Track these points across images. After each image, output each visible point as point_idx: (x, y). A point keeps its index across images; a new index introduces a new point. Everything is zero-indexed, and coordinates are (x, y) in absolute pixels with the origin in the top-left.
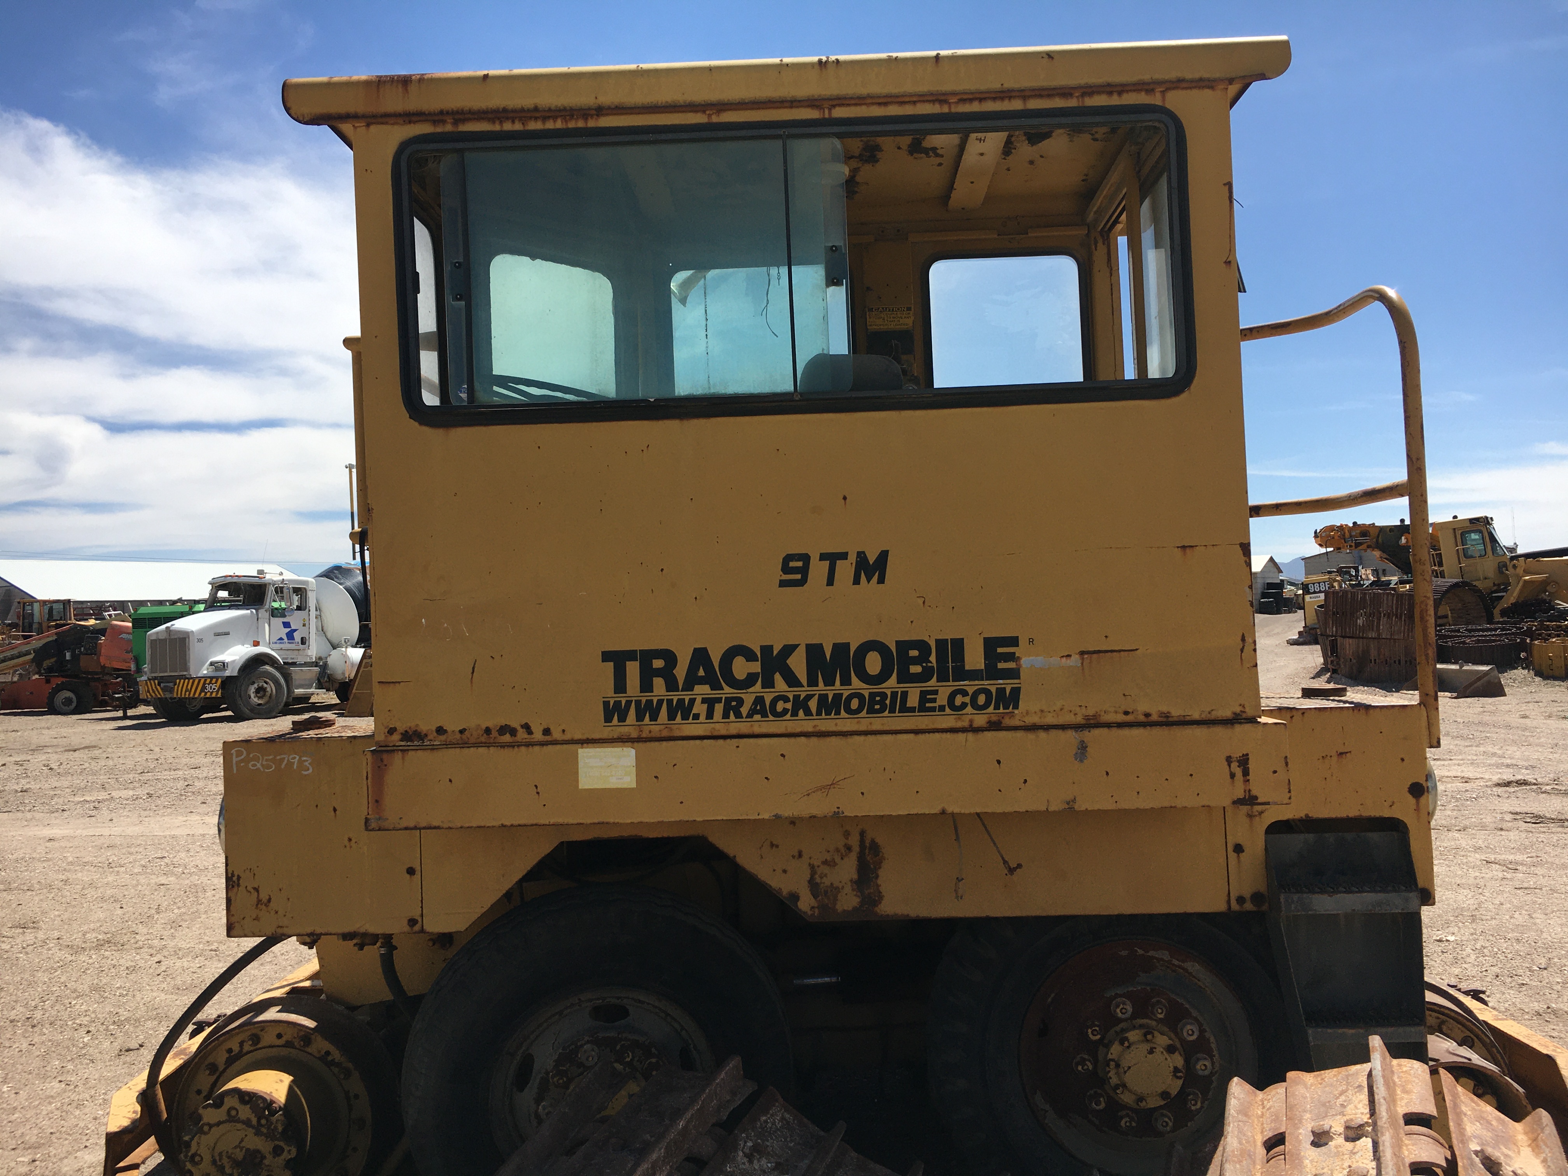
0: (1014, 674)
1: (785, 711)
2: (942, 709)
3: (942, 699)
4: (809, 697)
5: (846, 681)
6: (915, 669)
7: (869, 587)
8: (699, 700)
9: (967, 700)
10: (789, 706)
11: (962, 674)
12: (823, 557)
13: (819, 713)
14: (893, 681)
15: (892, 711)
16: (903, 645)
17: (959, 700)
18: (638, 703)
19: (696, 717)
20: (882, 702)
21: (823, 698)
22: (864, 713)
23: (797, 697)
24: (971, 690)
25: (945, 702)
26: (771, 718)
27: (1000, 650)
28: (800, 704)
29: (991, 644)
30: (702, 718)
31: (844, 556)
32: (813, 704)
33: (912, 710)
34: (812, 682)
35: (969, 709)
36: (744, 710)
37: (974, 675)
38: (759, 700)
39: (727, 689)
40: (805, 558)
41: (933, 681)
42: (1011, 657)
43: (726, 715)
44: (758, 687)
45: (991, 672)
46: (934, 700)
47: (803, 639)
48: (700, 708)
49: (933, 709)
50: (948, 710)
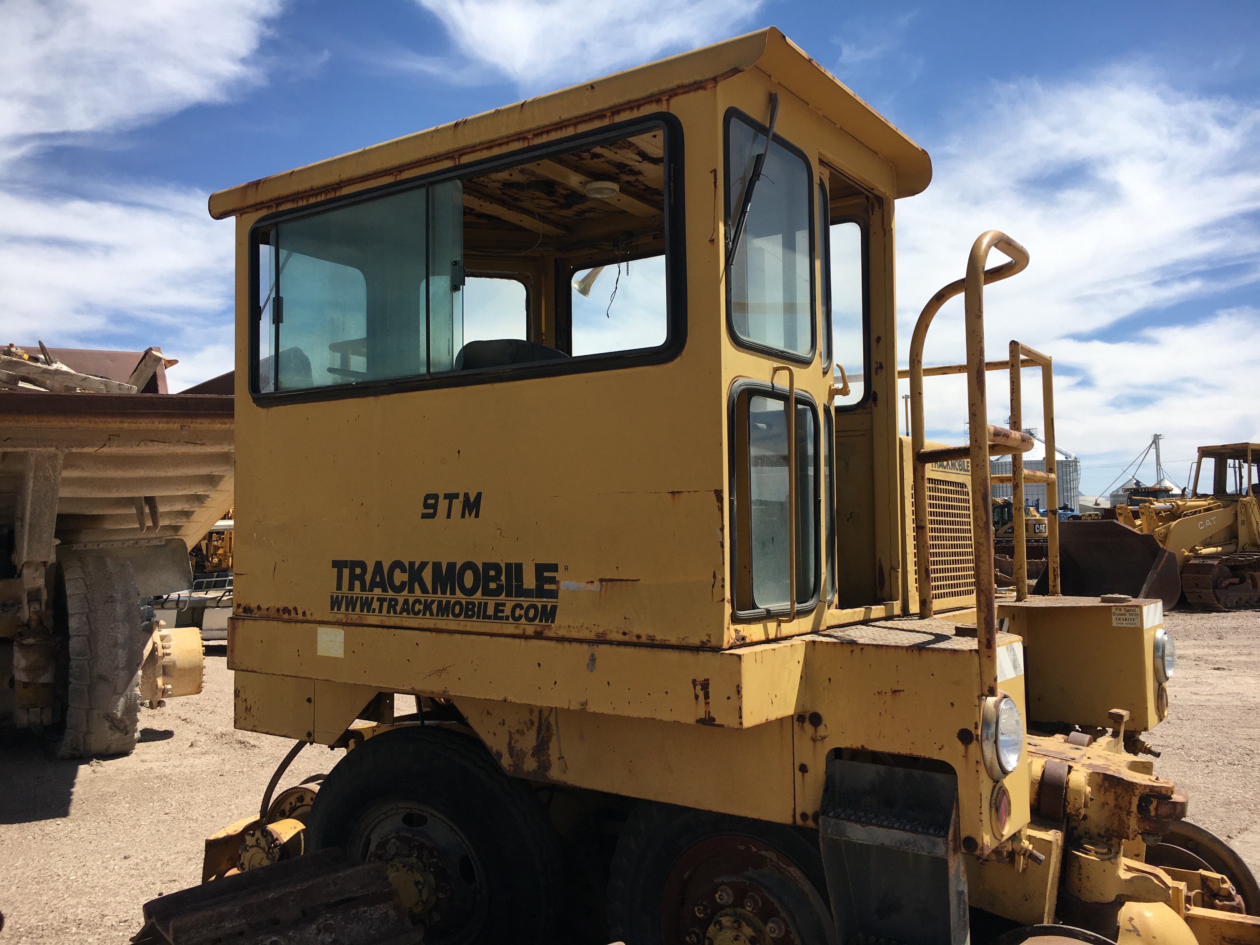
0: (553, 594)
1: (419, 611)
2: (507, 618)
3: (507, 611)
4: (433, 602)
5: (453, 592)
6: (493, 586)
7: (470, 519)
8: (375, 599)
9: (523, 612)
10: (421, 607)
11: (522, 592)
12: (446, 496)
13: (438, 615)
14: (479, 594)
15: (478, 617)
16: (487, 566)
17: (518, 612)
18: (347, 597)
19: (374, 611)
20: (472, 610)
21: (440, 603)
22: (462, 617)
23: (426, 601)
24: (525, 605)
25: (510, 614)
26: (412, 615)
27: (546, 574)
28: (428, 607)
29: (540, 569)
30: (377, 611)
31: (456, 496)
32: (434, 607)
33: (489, 617)
34: (435, 592)
35: (523, 620)
36: (398, 608)
37: (528, 593)
38: (406, 602)
39: (390, 592)
40: (436, 497)
41: (503, 596)
42: (553, 580)
43: (389, 612)
44: (405, 592)
45: (540, 592)
46: (503, 611)
47: (431, 559)
48: (376, 605)
49: (501, 618)
50: (511, 620)
